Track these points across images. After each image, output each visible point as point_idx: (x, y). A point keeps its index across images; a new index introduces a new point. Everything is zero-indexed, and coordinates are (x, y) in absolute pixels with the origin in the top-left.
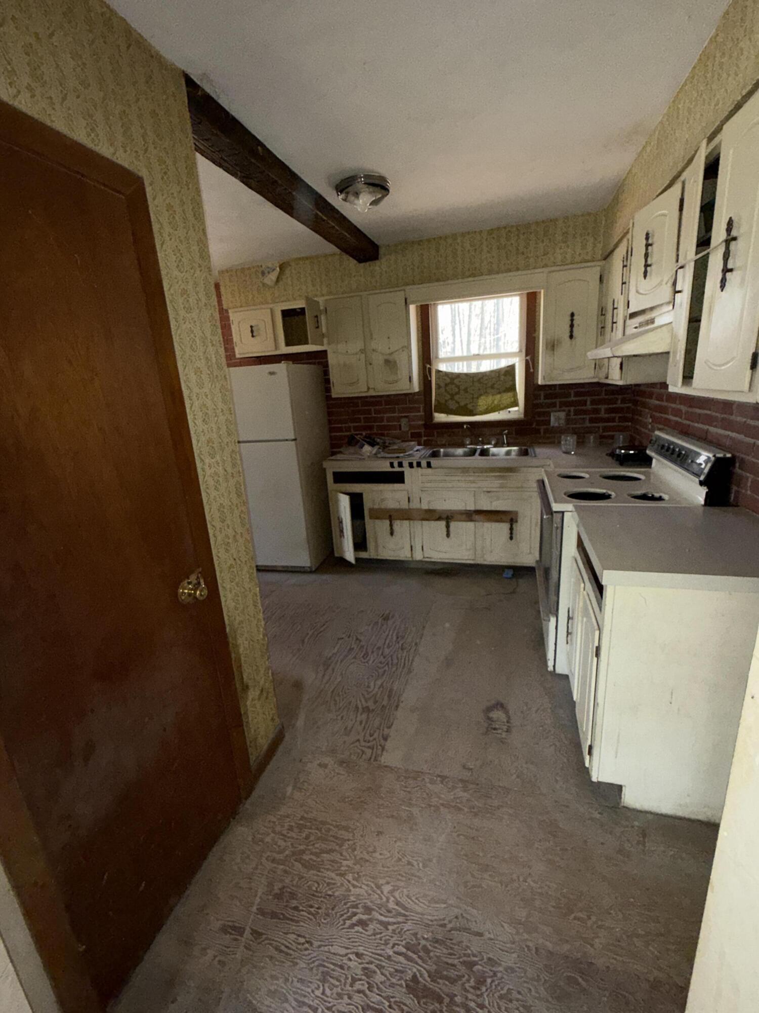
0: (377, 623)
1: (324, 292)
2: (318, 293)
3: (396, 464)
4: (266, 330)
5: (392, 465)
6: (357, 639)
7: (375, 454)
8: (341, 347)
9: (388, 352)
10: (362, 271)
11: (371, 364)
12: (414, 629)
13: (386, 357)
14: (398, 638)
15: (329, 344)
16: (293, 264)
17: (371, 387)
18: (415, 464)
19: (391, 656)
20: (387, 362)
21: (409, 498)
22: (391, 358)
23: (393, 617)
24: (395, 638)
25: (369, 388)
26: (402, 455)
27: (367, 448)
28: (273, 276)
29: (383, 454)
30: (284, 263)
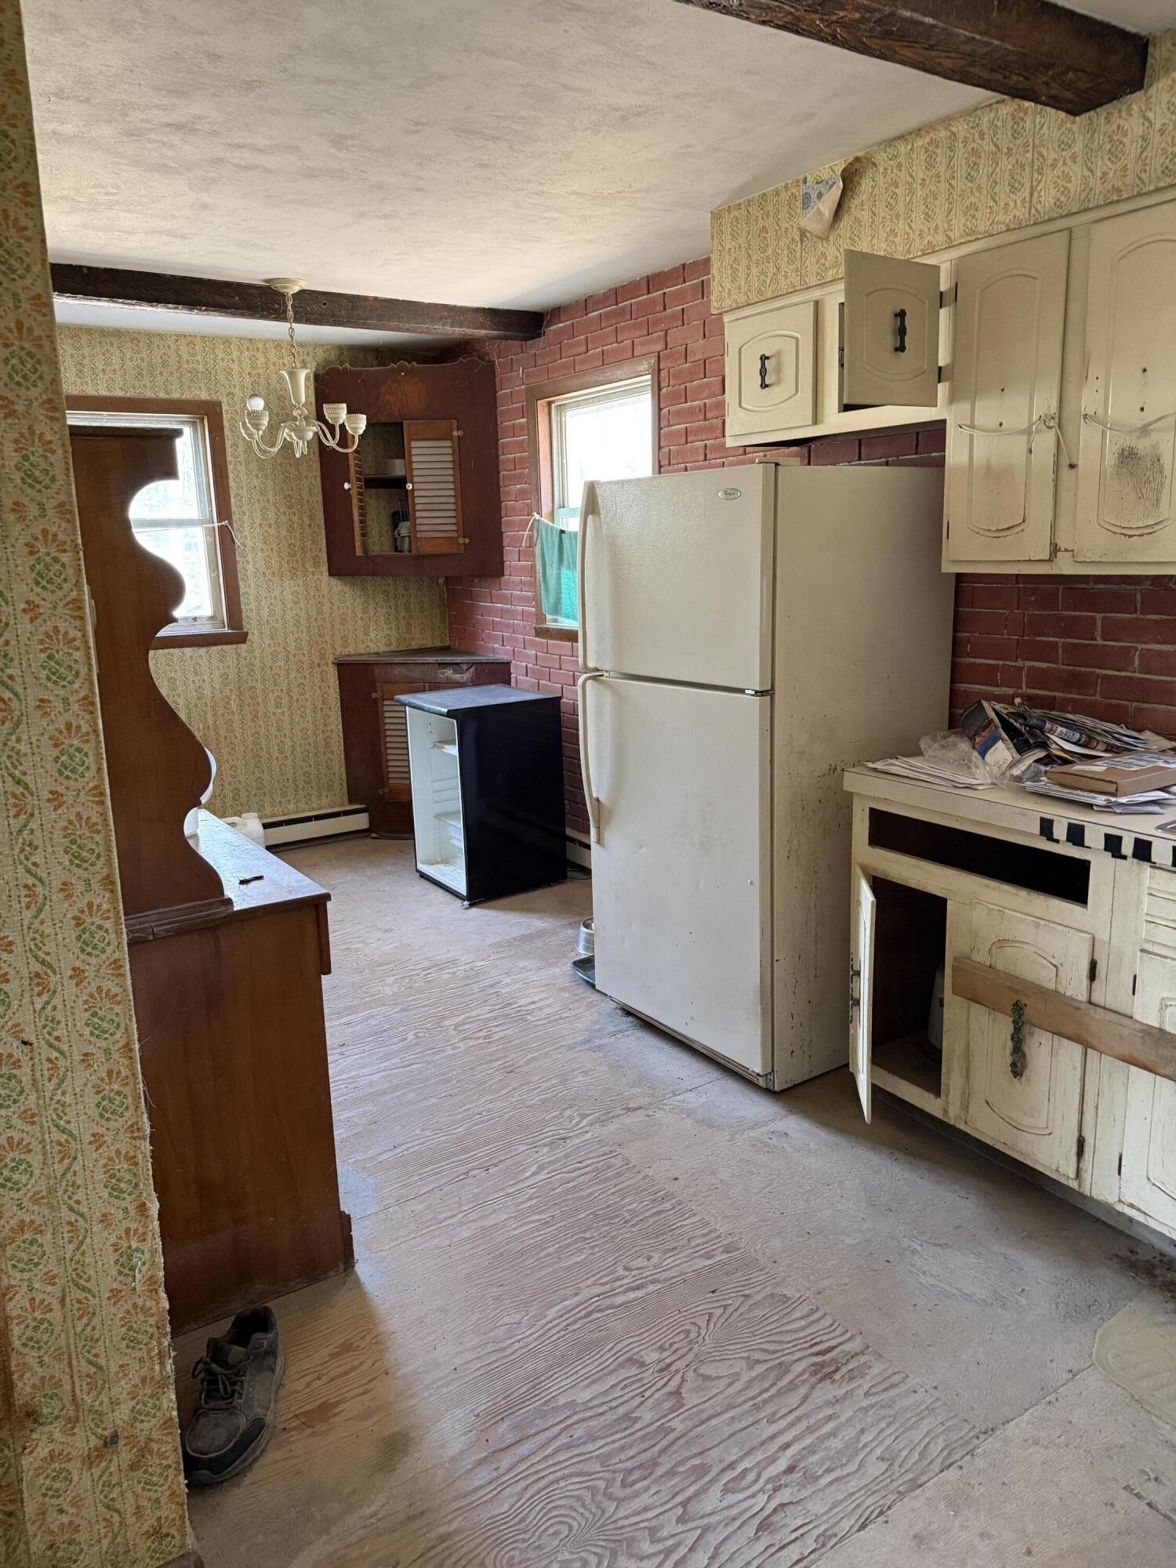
0: (784, 1368)
1: (955, 234)
2: (940, 238)
3: (1060, 831)
4: (795, 369)
5: (1046, 827)
6: (677, 1393)
7: (1019, 779)
8: (988, 411)
9: (1137, 420)
10: (1078, 148)
11: (1072, 466)
12: (875, 1469)
13: (1131, 441)
14: (791, 1469)
15: (953, 398)
16: (881, 157)
17: (1062, 545)
18: (1127, 848)
19: (706, 1530)
20: (1128, 457)
21: (1093, 966)
22: (1142, 445)
23: (851, 1377)
24: (782, 1465)
25: (1055, 550)
26: (1101, 800)
27: (1002, 752)
28: (827, 206)
29: (1044, 784)
30: (857, 159)
